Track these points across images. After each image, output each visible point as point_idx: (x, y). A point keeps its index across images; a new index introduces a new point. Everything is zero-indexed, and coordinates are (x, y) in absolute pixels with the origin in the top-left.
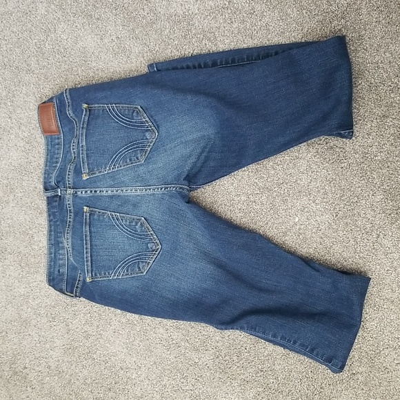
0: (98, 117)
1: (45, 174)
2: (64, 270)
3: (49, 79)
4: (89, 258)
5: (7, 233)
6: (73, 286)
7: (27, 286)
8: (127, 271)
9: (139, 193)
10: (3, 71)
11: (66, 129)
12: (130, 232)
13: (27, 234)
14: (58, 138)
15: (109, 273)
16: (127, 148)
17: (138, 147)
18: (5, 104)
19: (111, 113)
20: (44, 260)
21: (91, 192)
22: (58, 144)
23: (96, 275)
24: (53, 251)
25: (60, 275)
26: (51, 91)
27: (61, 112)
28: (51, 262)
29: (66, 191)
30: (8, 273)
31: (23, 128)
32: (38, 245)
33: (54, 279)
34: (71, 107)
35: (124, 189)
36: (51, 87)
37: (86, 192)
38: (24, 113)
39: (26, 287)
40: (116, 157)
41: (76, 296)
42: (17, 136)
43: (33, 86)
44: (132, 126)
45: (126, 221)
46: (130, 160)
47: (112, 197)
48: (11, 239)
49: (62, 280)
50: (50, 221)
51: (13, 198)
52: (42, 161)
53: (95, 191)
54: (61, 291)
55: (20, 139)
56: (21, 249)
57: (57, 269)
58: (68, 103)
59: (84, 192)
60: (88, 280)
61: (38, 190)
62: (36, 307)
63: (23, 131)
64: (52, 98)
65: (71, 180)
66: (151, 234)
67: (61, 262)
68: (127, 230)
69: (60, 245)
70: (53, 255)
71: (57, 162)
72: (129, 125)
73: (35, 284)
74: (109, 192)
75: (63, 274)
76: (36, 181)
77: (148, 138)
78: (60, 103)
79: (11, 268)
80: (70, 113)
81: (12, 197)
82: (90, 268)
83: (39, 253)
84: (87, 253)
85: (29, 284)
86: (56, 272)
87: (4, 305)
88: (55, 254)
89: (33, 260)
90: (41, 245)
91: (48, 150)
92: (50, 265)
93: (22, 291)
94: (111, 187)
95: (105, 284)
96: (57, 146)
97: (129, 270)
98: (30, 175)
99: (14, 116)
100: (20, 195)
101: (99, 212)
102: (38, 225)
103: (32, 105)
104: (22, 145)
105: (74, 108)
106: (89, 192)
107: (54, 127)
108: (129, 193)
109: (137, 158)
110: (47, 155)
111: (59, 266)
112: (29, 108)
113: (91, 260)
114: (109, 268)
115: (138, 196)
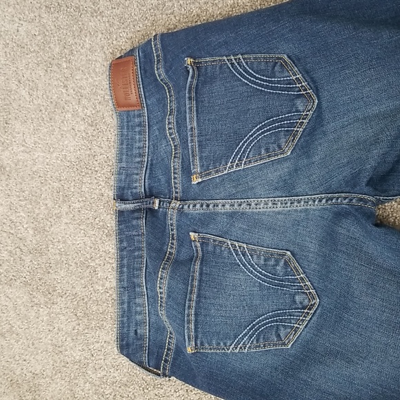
0: (213, 79)
1: (119, 174)
2: (145, 331)
3: (126, 24)
4: (193, 318)
5: (57, 263)
6: (159, 358)
7: (85, 347)
8: (257, 341)
9: (279, 208)
10: (56, 15)
11: (153, 100)
12: (265, 275)
13: (87, 267)
14: (139, 116)
15: (225, 344)
16: (260, 128)
17: (281, 126)
18: (59, 65)
19: (236, 69)
20: (111, 310)
21: (202, 206)
22: (140, 125)
23: (202, 344)
24: (126, 298)
25: (138, 339)
26: (129, 42)
27: (146, 72)
28: (123, 317)
29: (170, 203)
30: (56, 325)
31: (84, 101)
32: (103, 286)
33: (128, 345)
34: (162, 63)
35: (253, 202)
36: (130, 35)
37: (195, 206)
38: (87, 79)
39: (84, 350)
40: (243, 145)
41: (165, 375)
42: (75, 114)
43: (100, 35)
44: (272, 88)
45: (259, 257)
46: (267, 150)
47: (232, 215)
48: (62, 273)
49: (141, 347)
50: (121, 250)
51: (67, 210)
52: (112, 154)
53: (208, 206)
54: (140, 364)
55: (79, 119)
56: (78, 289)
57: (132, 329)
58: (158, 56)
59: (191, 206)
60: (189, 350)
61: (105, 199)
62: (98, 383)
63: (84, 107)
64: (132, 51)
65: (179, 186)
66: (302, 279)
67: (139, 317)
68: (261, 273)
69: (138, 289)
70: (125, 306)
71: (141, 155)
72: (267, 87)
73: (97, 345)
74: (227, 206)
75: (141, 338)
76: (103, 184)
77: (301, 108)
78: (145, 57)
79: (62, 318)
80: (160, 72)
81: (65, 208)
82: (193, 334)
83: (104, 297)
84: (189, 307)
85: (88, 345)
86: (132, 334)
87: (50, 374)
88: (129, 303)
89: (94, 308)
90: (108, 285)
91: (122, 135)
92: (122, 322)
93: (77, 355)
94: (231, 197)
95: (218, 358)
96: (137, 129)
97: (261, 340)
98: (94, 176)
99: (71, 84)
100: (77, 205)
101: (214, 241)
102: (104, 254)
103: (98, 65)
104: (82, 128)
105: (168, 64)
106: (198, 206)
107: (133, 98)
108: (262, 208)
109: (280, 147)
110: (122, 144)
111: (136, 324)
112: (94, 71)
113: (196, 321)
114: (227, 337)
115: (279, 213)
